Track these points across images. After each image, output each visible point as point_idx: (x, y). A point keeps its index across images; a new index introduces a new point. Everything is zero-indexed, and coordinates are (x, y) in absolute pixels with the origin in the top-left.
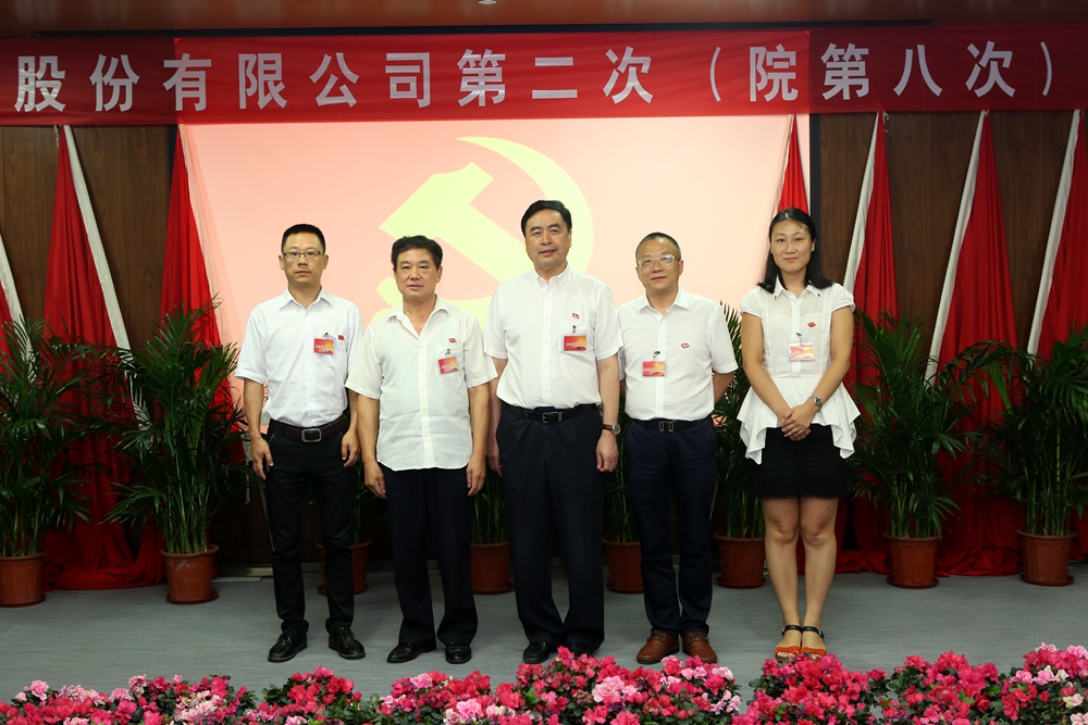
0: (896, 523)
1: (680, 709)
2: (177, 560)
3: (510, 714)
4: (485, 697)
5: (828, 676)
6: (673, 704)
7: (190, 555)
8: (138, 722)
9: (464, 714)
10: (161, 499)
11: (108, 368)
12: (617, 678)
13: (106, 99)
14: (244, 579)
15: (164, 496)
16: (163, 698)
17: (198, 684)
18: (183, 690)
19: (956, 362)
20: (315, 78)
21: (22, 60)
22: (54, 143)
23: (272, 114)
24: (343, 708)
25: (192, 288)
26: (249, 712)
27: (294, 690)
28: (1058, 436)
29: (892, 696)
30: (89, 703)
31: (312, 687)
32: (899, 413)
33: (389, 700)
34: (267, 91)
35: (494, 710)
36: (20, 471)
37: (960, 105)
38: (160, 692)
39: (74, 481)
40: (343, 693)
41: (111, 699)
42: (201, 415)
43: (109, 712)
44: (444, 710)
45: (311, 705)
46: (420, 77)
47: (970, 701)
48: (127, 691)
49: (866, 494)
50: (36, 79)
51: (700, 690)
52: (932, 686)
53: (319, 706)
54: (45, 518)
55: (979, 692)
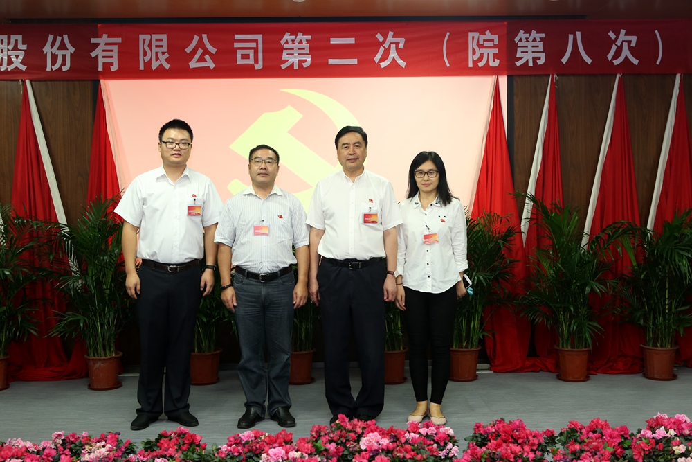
0: (562, 339)
1: (417, 454)
2: (95, 361)
3: (305, 457)
4: (288, 446)
5: (517, 433)
6: (413, 450)
7: (103, 358)
9: (273, 457)
10: (85, 321)
11: (53, 238)
12: (376, 433)
13: (53, 63)
15: (86, 319)
16: (73, 446)
17: (98, 437)
18: (88, 441)
19: (601, 234)
20: (188, 50)
22: (19, 91)
23: (160, 74)
24: (193, 453)
25: (108, 185)
26: (131, 456)
27: (161, 441)
28: (667, 283)
29: (559, 446)
30: (24, 449)
31: (174, 440)
32: (564, 268)
33: (224, 448)
34: (157, 59)
35: (294, 454)
37: (603, 70)
38: (73, 442)
39: (28, 309)
40: (194, 443)
41: (41, 448)
42: (112, 267)
43: (38, 456)
44: (261, 455)
45: (171, 451)
46: (256, 50)
47: (611, 449)
48: (51, 442)
49: (543, 320)
50: (8, 50)
51: (432, 442)
52: (586, 440)
53: (177, 452)
54: (9, 334)
55: (617, 444)
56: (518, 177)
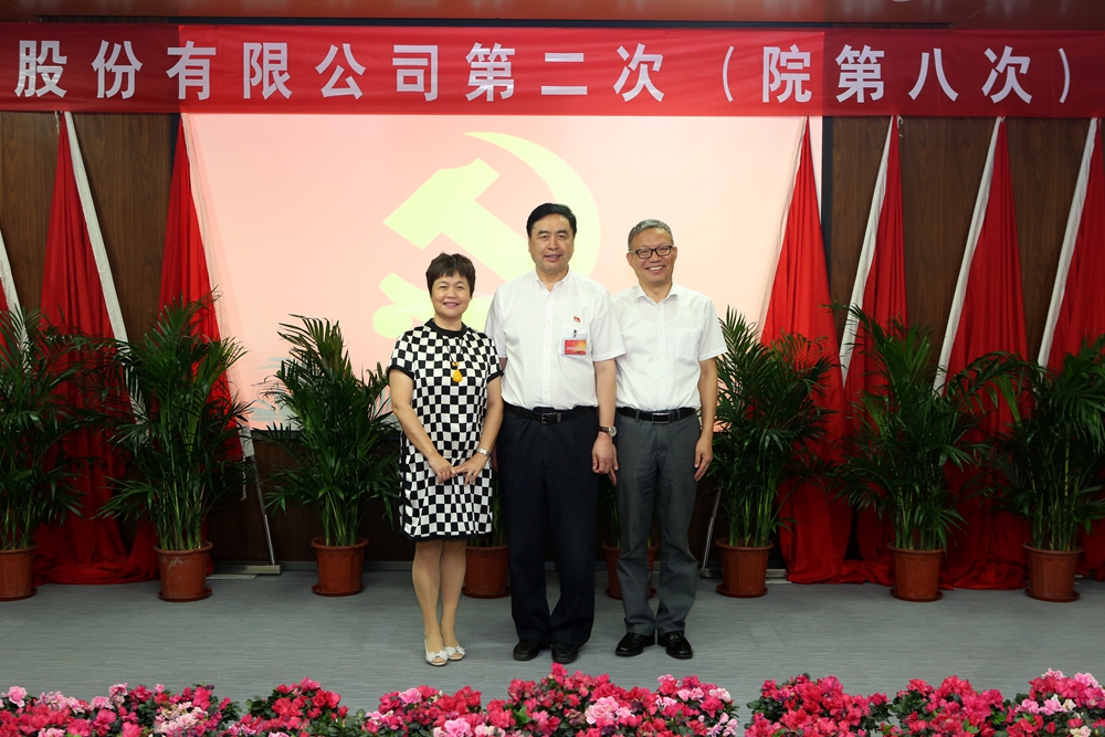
0: (901, 534)
1: (675, 733)
2: (170, 557)
3: (500, 734)
4: (475, 715)
5: (829, 699)
6: (668, 728)
7: (183, 551)
8: (117, 732)
9: (452, 733)
10: (155, 494)
11: (105, 362)
12: (611, 698)
13: (108, 86)
14: (238, 577)
15: (157, 492)
16: (143, 708)
17: (180, 695)
18: (165, 700)
19: (966, 373)
20: (321, 68)
21: (23, 44)
22: (54, 129)
23: (276, 105)
24: (328, 724)
25: (192, 280)
26: (231, 725)
27: (278, 702)
28: (1067, 450)
29: (894, 721)
30: (67, 712)
31: (298, 699)
32: (906, 424)
33: (376, 716)
34: (272, 81)
35: (482, 729)
36: (12, 464)
37: (975, 110)
38: (141, 701)
39: (67, 475)
40: (329, 708)
41: (91, 707)
42: (197, 410)
43: (88, 721)
44: (432, 728)
45: (294, 720)
46: (427, 71)
47: (974, 730)
48: (108, 699)
49: (871, 505)
50: (38, 64)
51: (697, 713)
52: (935, 713)
53: (303, 721)
54: (36, 511)
55: (984, 720)
56: (837, 277)
